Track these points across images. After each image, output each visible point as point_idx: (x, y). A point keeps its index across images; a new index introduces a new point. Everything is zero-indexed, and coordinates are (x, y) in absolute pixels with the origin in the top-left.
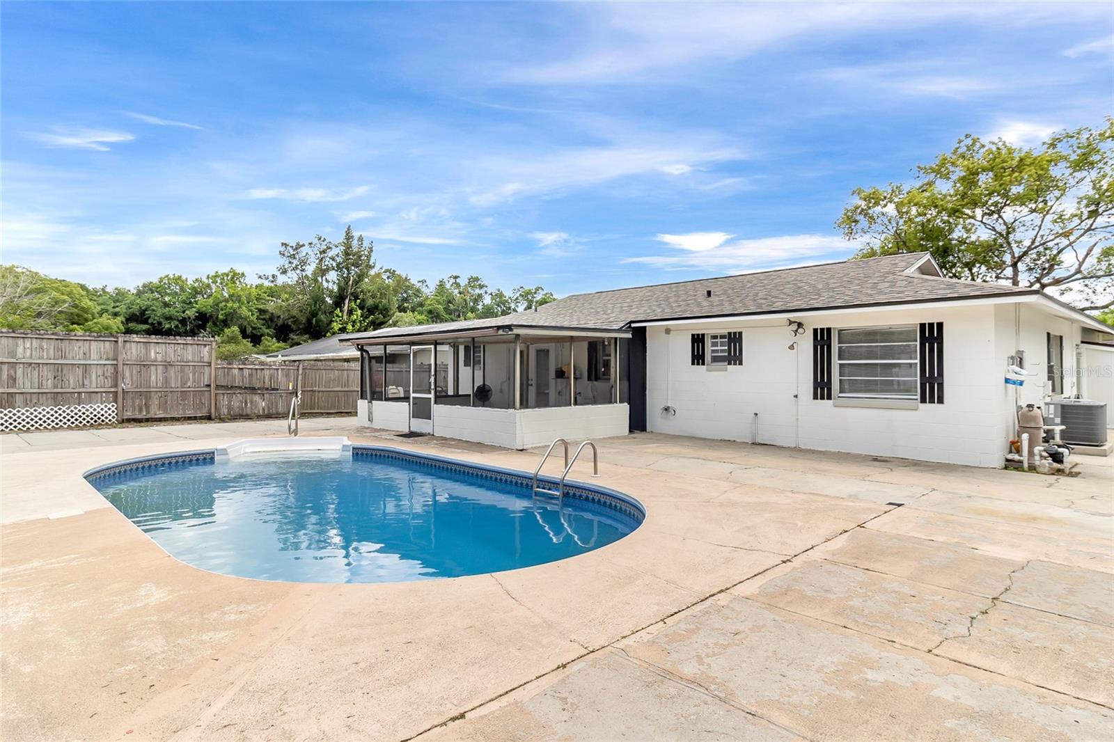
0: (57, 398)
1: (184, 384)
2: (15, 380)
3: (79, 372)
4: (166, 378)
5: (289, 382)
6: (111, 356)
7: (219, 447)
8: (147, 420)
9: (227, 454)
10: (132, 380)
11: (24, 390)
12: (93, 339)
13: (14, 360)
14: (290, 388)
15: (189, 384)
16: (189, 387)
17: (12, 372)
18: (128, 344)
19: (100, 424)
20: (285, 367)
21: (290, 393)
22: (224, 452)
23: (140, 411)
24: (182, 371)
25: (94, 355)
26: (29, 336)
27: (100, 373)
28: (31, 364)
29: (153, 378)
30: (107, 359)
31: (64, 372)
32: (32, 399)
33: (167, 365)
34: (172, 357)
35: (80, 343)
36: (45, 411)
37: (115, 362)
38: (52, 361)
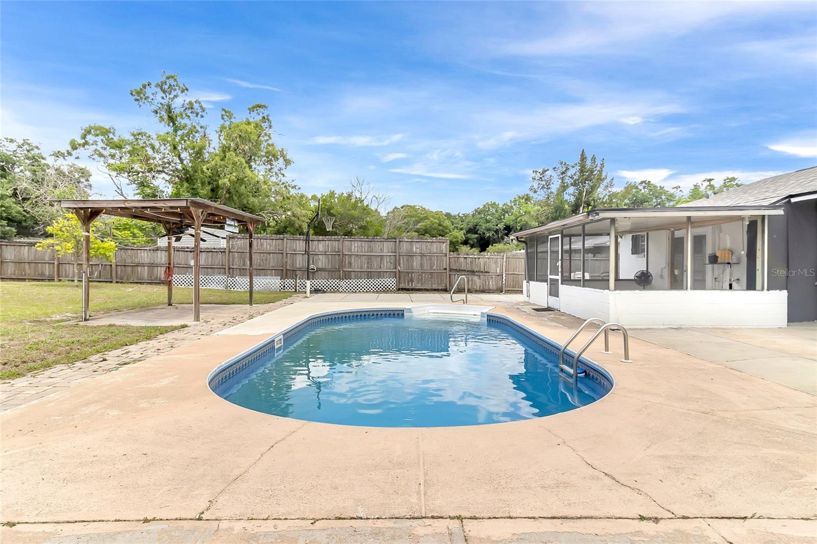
0: (370, 275)
1: (431, 267)
2: (351, 264)
3: (379, 259)
4: (422, 263)
5: (497, 267)
6: (393, 250)
7: (407, 307)
8: (412, 290)
9: (412, 312)
10: (404, 265)
11: (355, 270)
12: (384, 240)
13: (350, 253)
14: (498, 272)
15: (435, 268)
16: (434, 270)
17: (350, 259)
18: (402, 243)
19: (388, 291)
20: (494, 257)
21: (498, 275)
22: (410, 310)
23: (408, 284)
24: (430, 259)
25: (385, 250)
26: (357, 240)
27: (388, 260)
28: (357, 255)
29: (415, 264)
30: (392, 252)
31: (372, 259)
32: (359, 275)
33: (422, 255)
34: (425, 251)
35: (379, 243)
36: (363, 282)
37: (395, 254)
38: (367, 254)
